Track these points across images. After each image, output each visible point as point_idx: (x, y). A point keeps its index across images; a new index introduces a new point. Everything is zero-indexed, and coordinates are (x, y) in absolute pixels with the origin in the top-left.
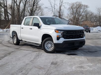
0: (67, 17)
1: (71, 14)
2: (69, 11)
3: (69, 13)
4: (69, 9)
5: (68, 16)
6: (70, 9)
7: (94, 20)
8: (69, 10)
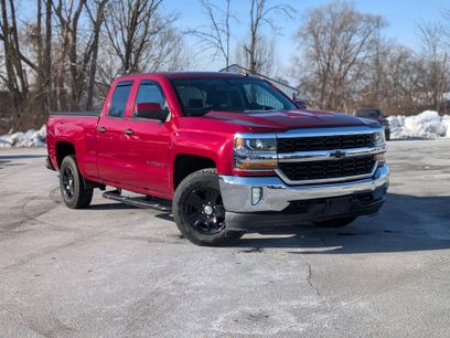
0: (294, 71)
1: (308, 56)
2: (301, 44)
3: (300, 54)
4: (300, 34)
5: (297, 68)
6: (305, 36)
7: (415, 83)
8: (301, 39)
